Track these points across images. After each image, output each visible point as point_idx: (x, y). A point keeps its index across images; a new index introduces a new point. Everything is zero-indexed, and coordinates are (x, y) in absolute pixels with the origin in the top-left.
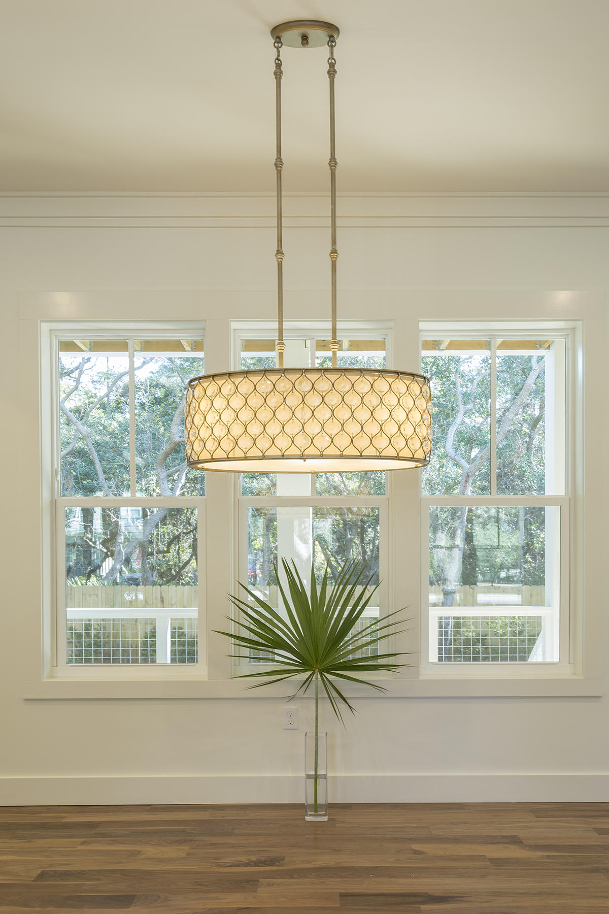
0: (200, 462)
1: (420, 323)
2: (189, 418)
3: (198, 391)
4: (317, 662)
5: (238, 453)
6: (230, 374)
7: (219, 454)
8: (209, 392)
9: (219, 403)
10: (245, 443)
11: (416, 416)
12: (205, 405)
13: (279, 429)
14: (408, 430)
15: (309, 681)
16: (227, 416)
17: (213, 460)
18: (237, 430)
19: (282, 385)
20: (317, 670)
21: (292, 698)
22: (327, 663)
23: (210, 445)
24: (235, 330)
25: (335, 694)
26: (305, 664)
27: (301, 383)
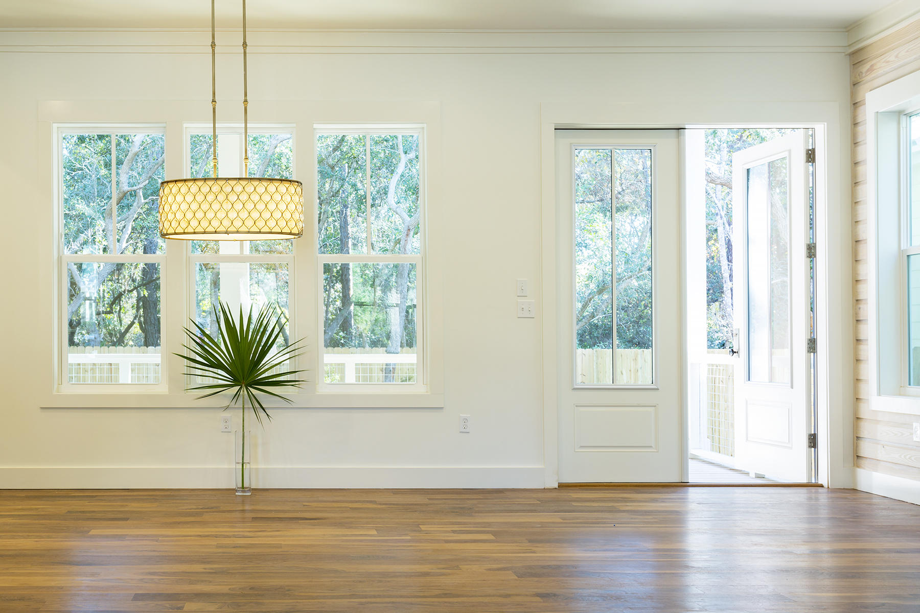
0: (167, 234)
1: (314, 125)
2: (161, 207)
3: (167, 190)
4: (243, 378)
5: (190, 230)
6: (185, 181)
7: (179, 230)
8: (174, 191)
9: (179, 198)
10: (194, 223)
11: (292, 207)
12: (171, 199)
13: (213, 215)
14: (287, 215)
15: (237, 395)
16: (184, 206)
17: (175, 234)
18: (189, 215)
19: (215, 188)
20: (243, 385)
21: (227, 408)
22: (250, 380)
23: (174, 224)
24: (186, 128)
25: (257, 405)
26: (236, 381)
27: (226, 186)
